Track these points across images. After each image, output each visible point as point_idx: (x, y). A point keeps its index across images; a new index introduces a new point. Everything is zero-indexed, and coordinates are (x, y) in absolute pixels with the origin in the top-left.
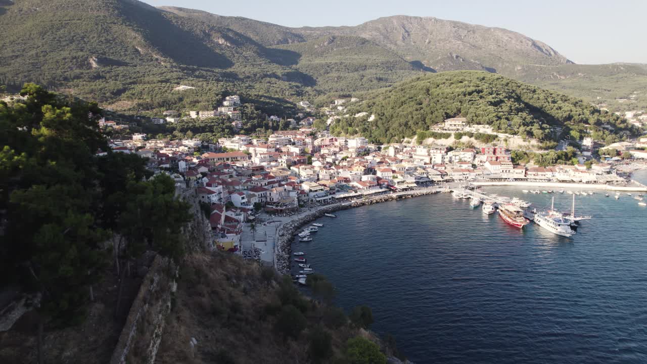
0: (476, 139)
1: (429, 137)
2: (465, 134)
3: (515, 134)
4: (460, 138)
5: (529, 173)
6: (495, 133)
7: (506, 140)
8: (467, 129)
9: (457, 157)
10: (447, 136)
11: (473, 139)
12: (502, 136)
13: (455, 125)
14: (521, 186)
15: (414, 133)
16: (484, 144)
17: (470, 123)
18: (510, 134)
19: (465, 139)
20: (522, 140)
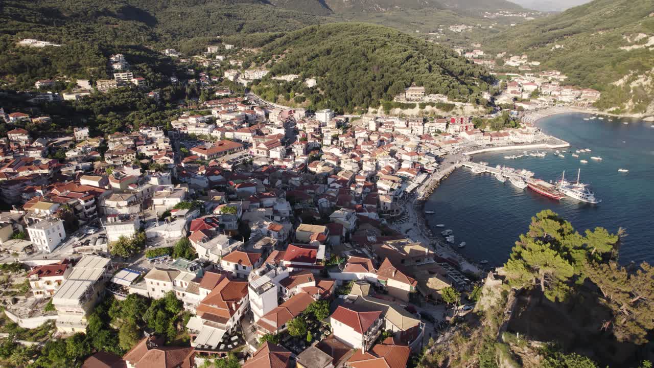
0: (437, 108)
1: (396, 108)
2: (428, 104)
3: (466, 102)
4: (424, 108)
5: (493, 138)
6: (451, 102)
7: (461, 108)
8: (427, 99)
9: (434, 128)
10: (413, 106)
11: (434, 108)
12: (458, 104)
13: (415, 95)
14: (494, 151)
15: (379, 104)
16: (445, 112)
17: (427, 93)
18: (463, 102)
19: (428, 108)
20: (473, 107)
